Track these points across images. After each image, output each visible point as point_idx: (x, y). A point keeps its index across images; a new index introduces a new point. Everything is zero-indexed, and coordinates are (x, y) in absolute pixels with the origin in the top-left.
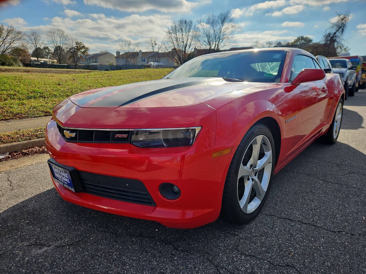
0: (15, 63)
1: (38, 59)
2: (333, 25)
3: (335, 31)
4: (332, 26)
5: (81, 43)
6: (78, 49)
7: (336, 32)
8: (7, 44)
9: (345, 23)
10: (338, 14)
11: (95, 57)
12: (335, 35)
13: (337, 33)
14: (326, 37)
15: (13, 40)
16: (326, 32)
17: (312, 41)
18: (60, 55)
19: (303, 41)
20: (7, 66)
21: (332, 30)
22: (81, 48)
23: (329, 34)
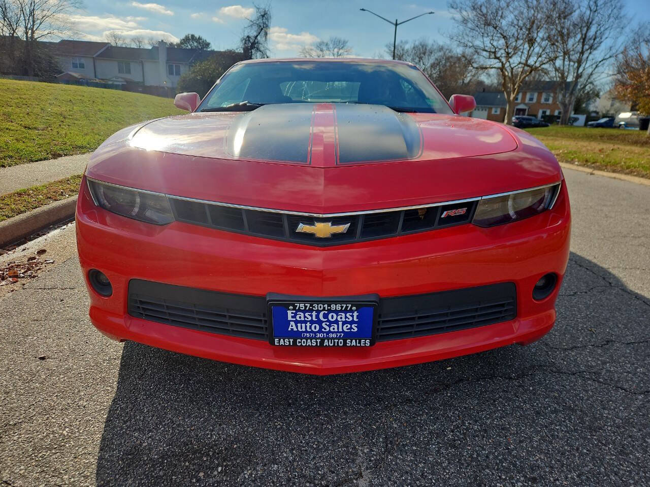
2: (251, 23)
3: (255, 34)
4: (250, 25)
7: (257, 36)
9: (267, 23)
10: (255, 6)
12: (256, 41)
13: (259, 38)
14: (244, 42)
16: (244, 34)
17: (210, 46)
19: (196, 44)
21: (251, 31)
23: (248, 37)
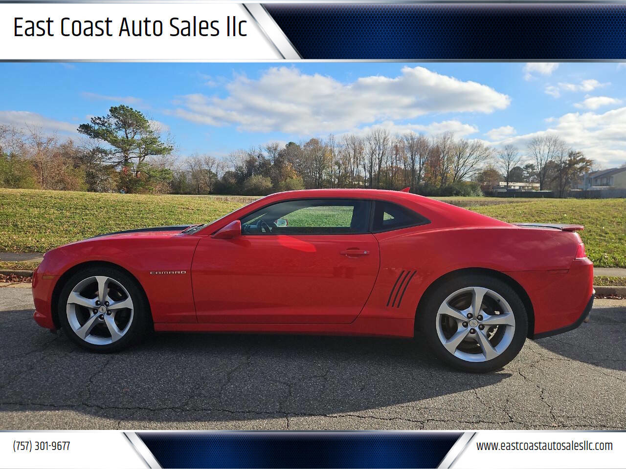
0: (472, 192)
1: (508, 184)
5: (578, 153)
6: (572, 163)
8: (469, 167)
11: (608, 174)
15: (478, 159)
18: (544, 177)
20: (461, 196)
22: (577, 162)
